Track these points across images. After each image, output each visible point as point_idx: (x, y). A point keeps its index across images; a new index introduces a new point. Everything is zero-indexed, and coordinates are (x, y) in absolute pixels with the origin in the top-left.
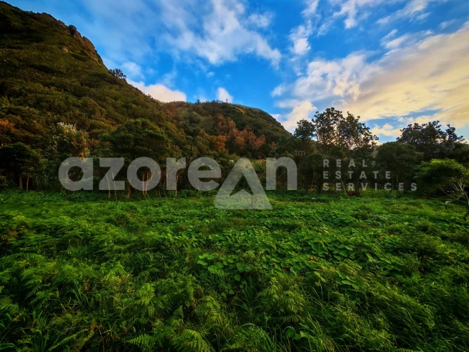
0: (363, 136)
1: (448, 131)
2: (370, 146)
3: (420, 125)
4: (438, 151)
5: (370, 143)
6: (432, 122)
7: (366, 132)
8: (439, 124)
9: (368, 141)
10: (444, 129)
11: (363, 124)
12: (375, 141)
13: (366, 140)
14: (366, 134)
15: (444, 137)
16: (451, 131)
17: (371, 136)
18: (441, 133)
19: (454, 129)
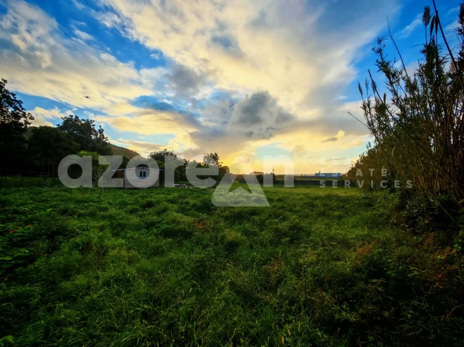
0: (11, 110)
1: (99, 130)
2: (21, 124)
3: (80, 119)
4: (91, 145)
5: (22, 120)
6: (90, 120)
7: (18, 105)
8: (94, 123)
9: (19, 118)
10: (97, 128)
11: (13, 95)
12: (30, 121)
13: (17, 116)
14: (16, 108)
15: (96, 135)
16: (101, 131)
17: (25, 113)
18: (95, 131)
19: (103, 130)
